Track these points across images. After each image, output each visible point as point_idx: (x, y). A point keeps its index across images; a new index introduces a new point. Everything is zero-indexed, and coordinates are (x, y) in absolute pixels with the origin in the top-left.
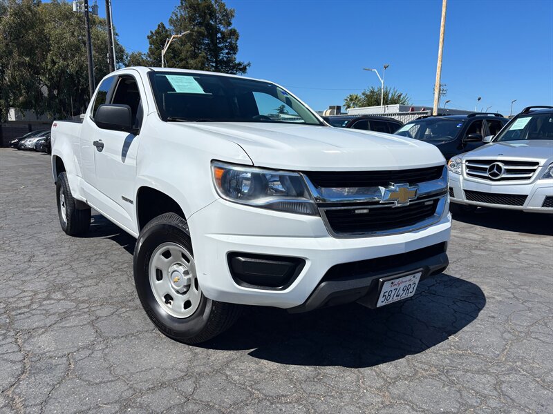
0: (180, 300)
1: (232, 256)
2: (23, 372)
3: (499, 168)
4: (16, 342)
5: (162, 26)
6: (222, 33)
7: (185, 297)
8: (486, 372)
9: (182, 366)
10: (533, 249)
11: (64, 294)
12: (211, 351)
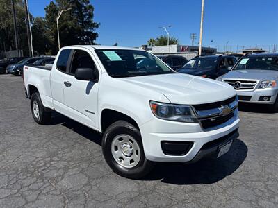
0: (128, 160)
1: (163, 143)
2: (65, 200)
3: (239, 84)
4: (51, 185)
5: (52, 3)
6: (85, 7)
7: (131, 158)
8: (259, 181)
9: (135, 190)
10: (257, 121)
11: (58, 158)
12: (145, 181)
